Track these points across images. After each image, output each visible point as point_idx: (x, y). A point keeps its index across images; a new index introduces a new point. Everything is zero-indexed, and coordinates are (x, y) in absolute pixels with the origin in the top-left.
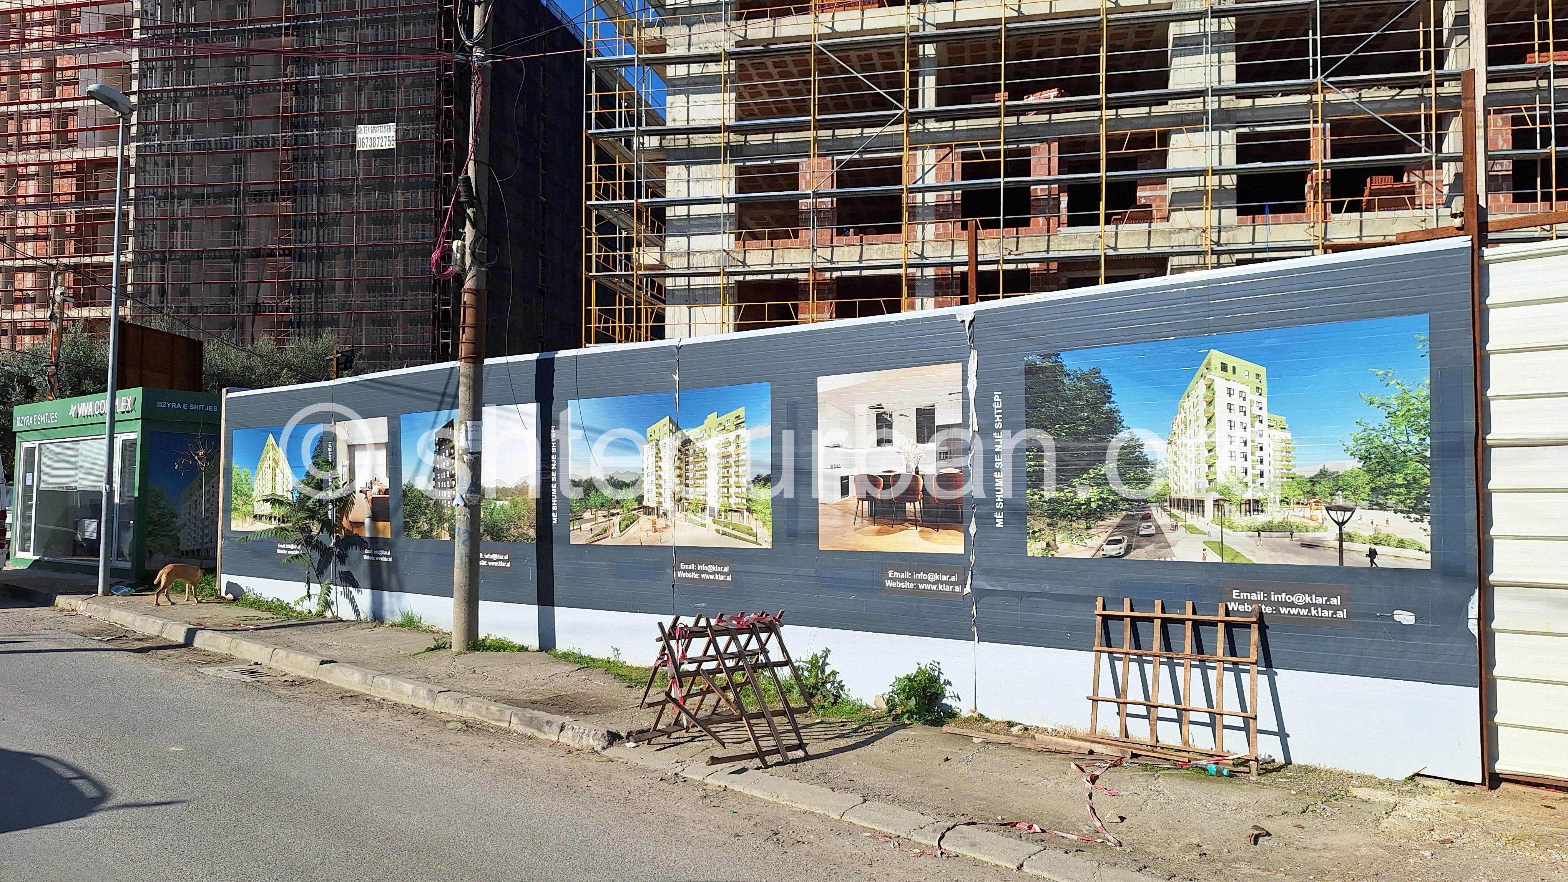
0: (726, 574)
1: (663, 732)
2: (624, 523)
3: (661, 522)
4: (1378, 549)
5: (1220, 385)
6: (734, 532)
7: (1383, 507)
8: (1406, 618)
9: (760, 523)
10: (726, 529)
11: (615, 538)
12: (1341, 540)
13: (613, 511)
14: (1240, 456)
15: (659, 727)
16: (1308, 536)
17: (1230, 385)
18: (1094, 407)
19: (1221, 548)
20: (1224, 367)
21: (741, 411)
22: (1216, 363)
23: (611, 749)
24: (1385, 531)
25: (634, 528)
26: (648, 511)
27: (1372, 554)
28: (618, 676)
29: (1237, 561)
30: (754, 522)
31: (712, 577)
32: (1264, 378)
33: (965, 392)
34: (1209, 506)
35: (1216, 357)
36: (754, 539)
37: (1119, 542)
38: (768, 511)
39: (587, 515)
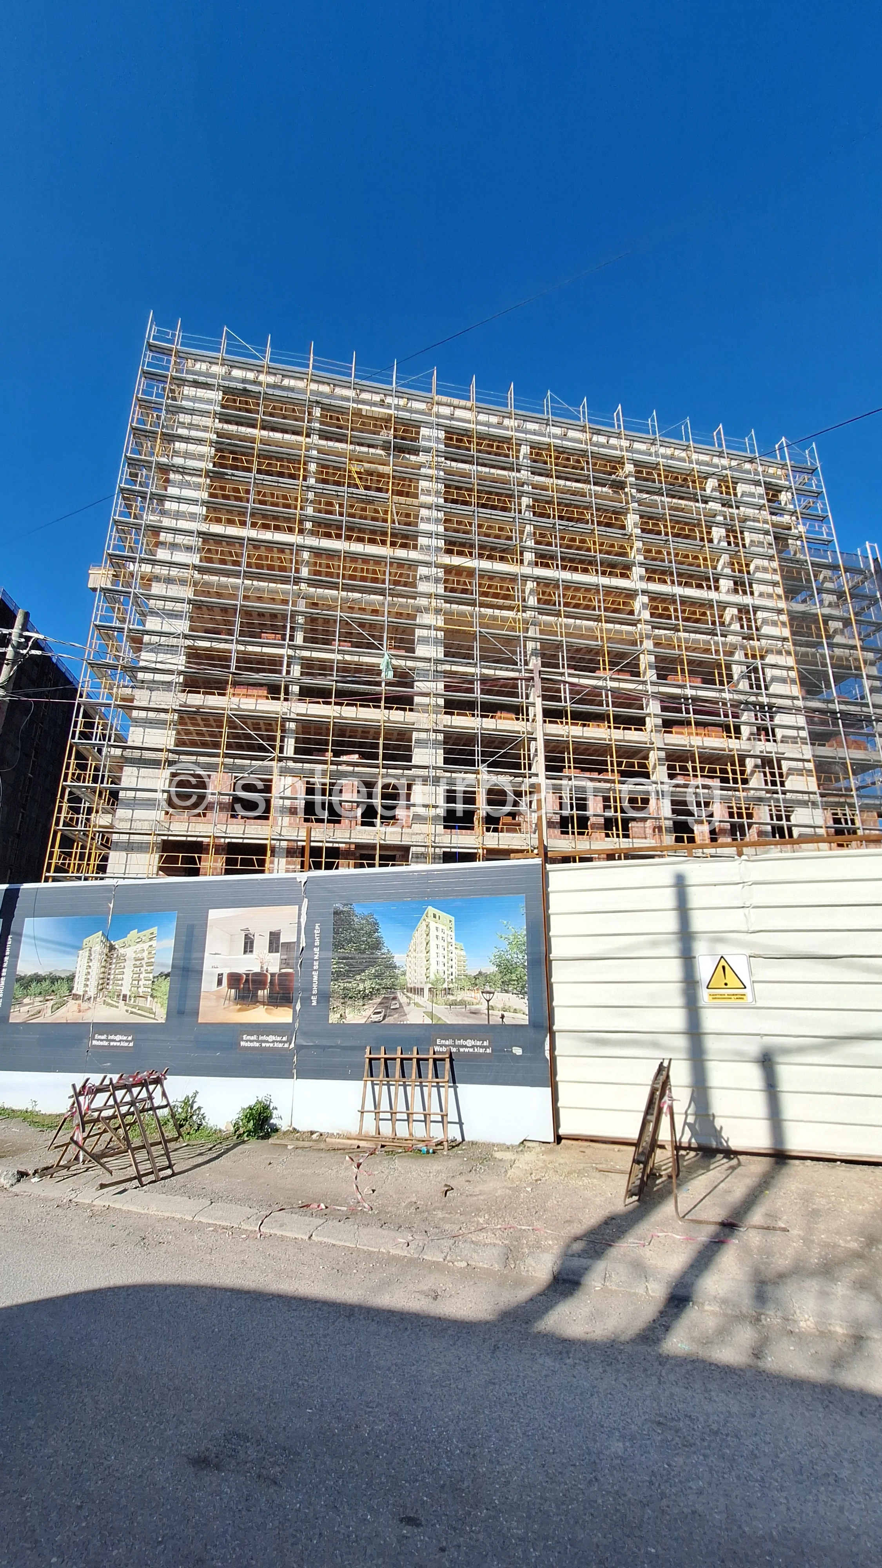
0: (130, 1041)
1: (64, 1167)
2: (56, 1006)
3: (85, 1005)
4: (505, 1014)
5: (433, 925)
6: (139, 1012)
7: (507, 992)
8: (518, 1051)
9: (159, 1005)
10: (133, 1010)
11: (47, 1017)
12: (488, 1009)
13: (48, 998)
14: (441, 964)
15: (62, 1163)
16: (474, 1007)
17: (437, 925)
18: (370, 935)
19: (431, 1015)
20: (435, 916)
21: (155, 930)
22: (431, 914)
23: (19, 1184)
24: (508, 1004)
25: (63, 1009)
26: (76, 997)
27: (503, 1017)
28: (34, 1123)
29: (439, 1022)
30: (154, 1004)
31: (118, 1044)
32: (453, 922)
33: (299, 923)
34: (426, 991)
35: (431, 910)
36: (153, 1016)
37: (380, 1013)
38: (167, 996)
39: (26, 1001)
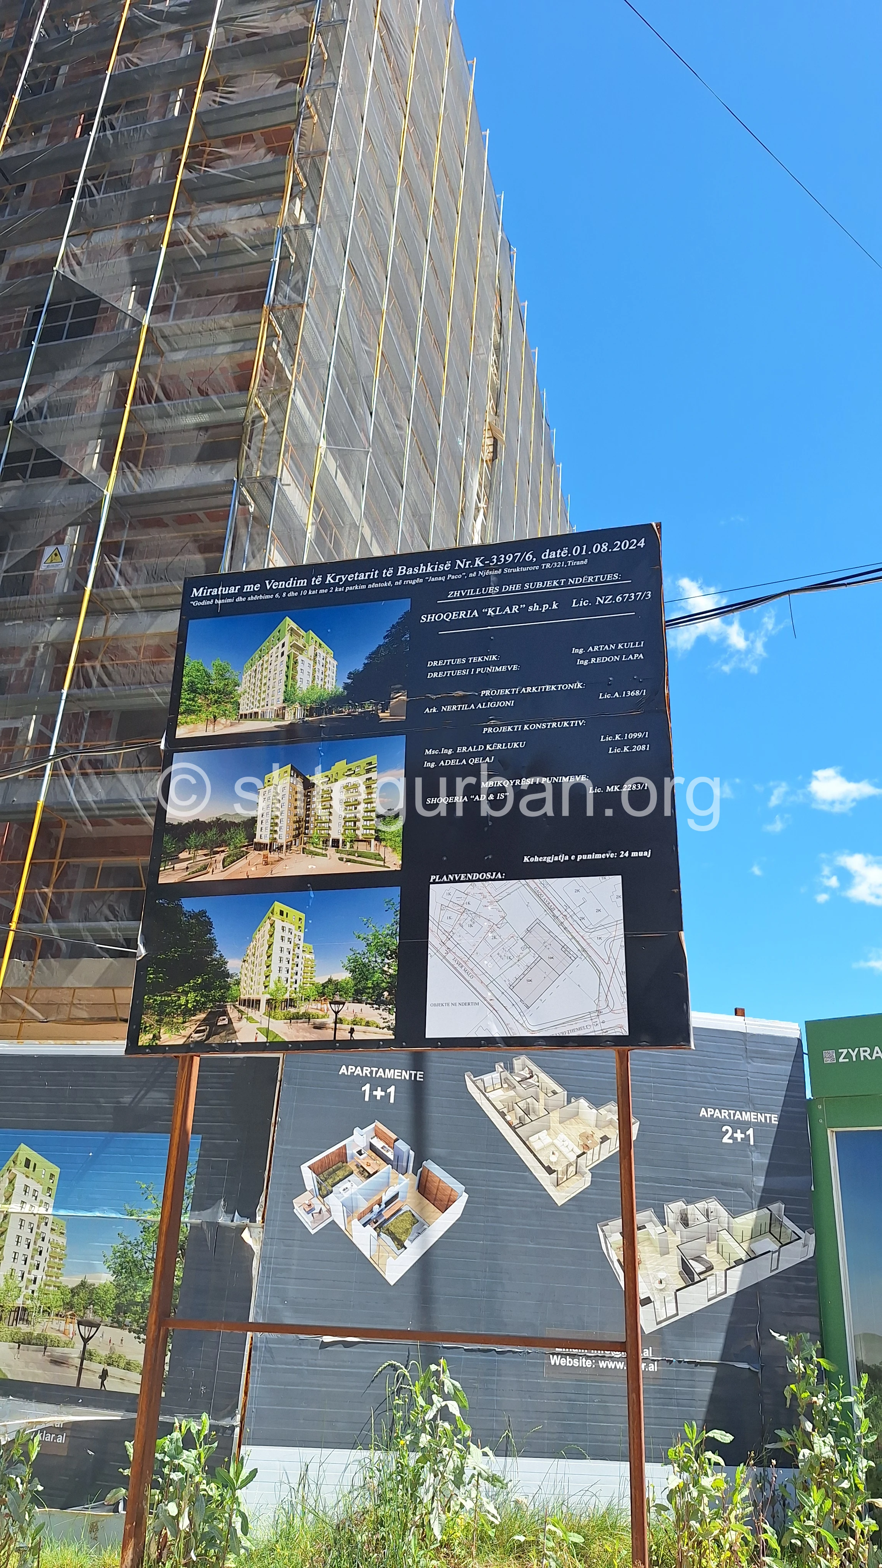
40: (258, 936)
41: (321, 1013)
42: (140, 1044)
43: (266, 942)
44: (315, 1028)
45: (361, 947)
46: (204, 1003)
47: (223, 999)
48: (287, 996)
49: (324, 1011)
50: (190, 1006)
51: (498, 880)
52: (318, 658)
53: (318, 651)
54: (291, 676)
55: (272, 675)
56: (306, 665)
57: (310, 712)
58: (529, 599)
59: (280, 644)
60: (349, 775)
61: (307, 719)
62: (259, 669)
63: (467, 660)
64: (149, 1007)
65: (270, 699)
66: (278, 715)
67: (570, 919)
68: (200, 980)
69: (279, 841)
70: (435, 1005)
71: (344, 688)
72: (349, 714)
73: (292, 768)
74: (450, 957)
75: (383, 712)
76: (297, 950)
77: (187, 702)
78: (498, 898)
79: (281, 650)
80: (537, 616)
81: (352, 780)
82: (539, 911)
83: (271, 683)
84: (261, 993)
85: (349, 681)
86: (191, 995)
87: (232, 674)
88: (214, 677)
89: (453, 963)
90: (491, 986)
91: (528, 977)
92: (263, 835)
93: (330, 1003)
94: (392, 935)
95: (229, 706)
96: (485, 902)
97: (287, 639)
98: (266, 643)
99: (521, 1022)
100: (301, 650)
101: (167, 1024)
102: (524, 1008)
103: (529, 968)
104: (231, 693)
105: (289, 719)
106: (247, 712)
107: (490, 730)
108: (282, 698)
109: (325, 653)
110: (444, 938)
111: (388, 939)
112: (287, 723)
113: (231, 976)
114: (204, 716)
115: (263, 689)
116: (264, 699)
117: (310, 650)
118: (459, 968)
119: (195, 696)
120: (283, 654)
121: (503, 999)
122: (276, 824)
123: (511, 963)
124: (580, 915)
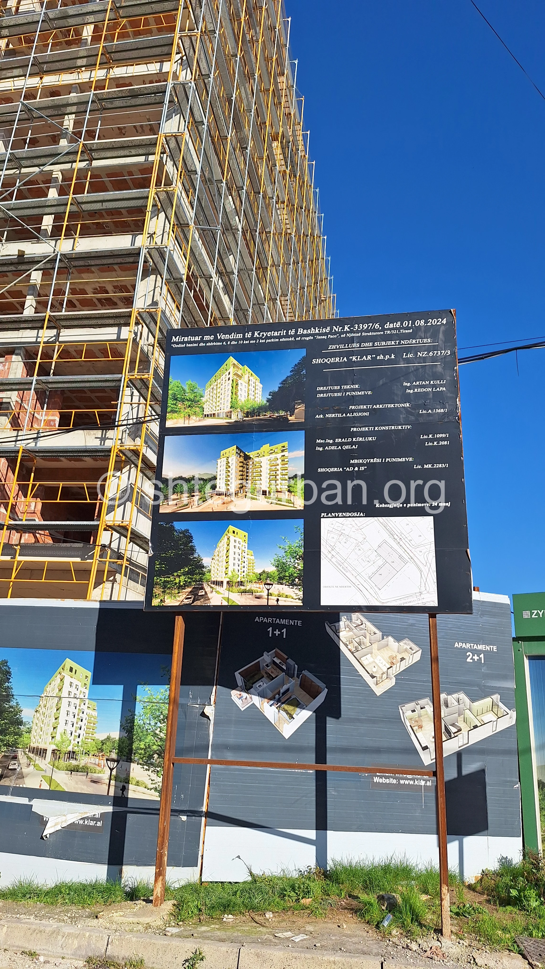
40: (220, 544)
41: (259, 590)
42: (153, 605)
43: (225, 548)
44: (256, 598)
45: (282, 553)
46: (190, 582)
47: (201, 580)
48: (239, 580)
49: (261, 589)
50: (182, 584)
51: (361, 517)
52: (250, 383)
53: (251, 378)
54: (234, 393)
55: (223, 392)
56: (244, 386)
57: (247, 414)
58: (377, 352)
59: (227, 373)
60: (271, 453)
61: (245, 419)
62: (215, 387)
63: (341, 387)
64: (157, 584)
65: (222, 406)
66: (227, 416)
67: (403, 540)
68: (187, 569)
69: (230, 490)
70: (325, 587)
71: (267, 401)
72: (270, 417)
73: (237, 448)
74: (334, 560)
75: (291, 416)
76: (243, 553)
77: (172, 406)
78: (361, 527)
79: (228, 377)
80: (382, 362)
81: (273, 456)
82: (385, 536)
83: (222, 396)
84: (223, 577)
85: (270, 397)
86: (182, 578)
87: (199, 390)
88: (187, 391)
89: (336, 563)
90: (358, 577)
91: (379, 572)
92: (221, 486)
93: (265, 584)
94: (299, 547)
95: (198, 409)
96: (353, 529)
97: (232, 370)
98: (218, 372)
99: (376, 597)
100: (240, 377)
101: (169, 593)
102: (377, 590)
103: (380, 567)
104: (198, 401)
105: (234, 418)
106: (209, 413)
107: (355, 429)
108: (230, 406)
109: (255, 379)
110: (330, 549)
111: (297, 549)
112: (233, 421)
113: (206, 568)
114: (182, 415)
115: (218, 400)
116: (218, 406)
117: (246, 377)
118: (339, 567)
119: (176, 403)
120: (229, 379)
121: (365, 584)
122: (229, 481)
123: (370, 564)
124: (410, 538)
